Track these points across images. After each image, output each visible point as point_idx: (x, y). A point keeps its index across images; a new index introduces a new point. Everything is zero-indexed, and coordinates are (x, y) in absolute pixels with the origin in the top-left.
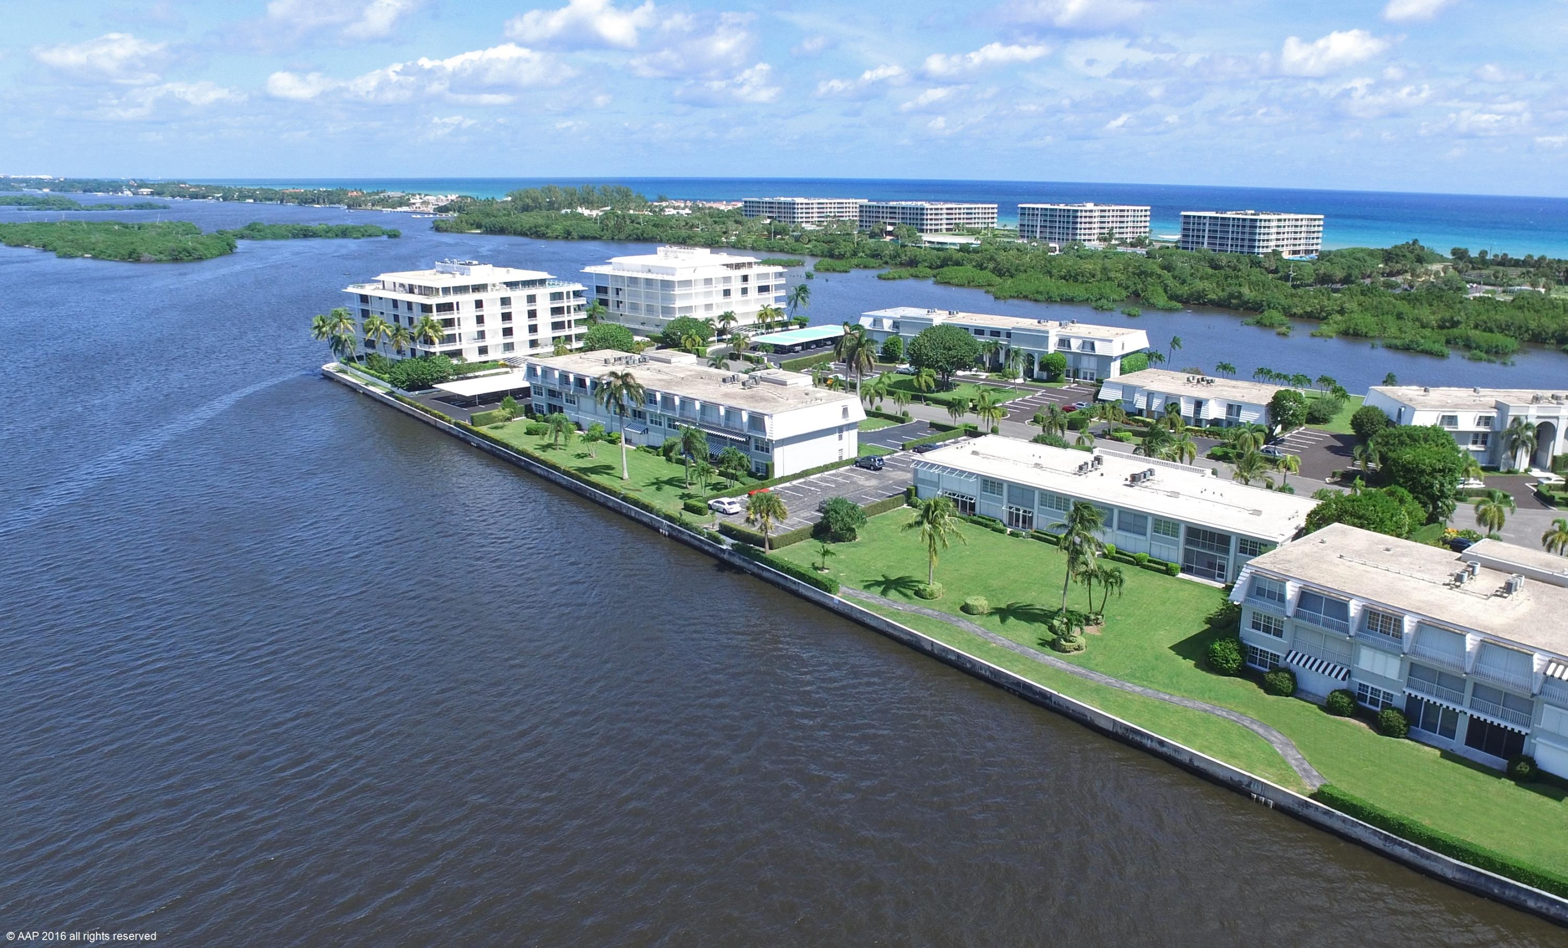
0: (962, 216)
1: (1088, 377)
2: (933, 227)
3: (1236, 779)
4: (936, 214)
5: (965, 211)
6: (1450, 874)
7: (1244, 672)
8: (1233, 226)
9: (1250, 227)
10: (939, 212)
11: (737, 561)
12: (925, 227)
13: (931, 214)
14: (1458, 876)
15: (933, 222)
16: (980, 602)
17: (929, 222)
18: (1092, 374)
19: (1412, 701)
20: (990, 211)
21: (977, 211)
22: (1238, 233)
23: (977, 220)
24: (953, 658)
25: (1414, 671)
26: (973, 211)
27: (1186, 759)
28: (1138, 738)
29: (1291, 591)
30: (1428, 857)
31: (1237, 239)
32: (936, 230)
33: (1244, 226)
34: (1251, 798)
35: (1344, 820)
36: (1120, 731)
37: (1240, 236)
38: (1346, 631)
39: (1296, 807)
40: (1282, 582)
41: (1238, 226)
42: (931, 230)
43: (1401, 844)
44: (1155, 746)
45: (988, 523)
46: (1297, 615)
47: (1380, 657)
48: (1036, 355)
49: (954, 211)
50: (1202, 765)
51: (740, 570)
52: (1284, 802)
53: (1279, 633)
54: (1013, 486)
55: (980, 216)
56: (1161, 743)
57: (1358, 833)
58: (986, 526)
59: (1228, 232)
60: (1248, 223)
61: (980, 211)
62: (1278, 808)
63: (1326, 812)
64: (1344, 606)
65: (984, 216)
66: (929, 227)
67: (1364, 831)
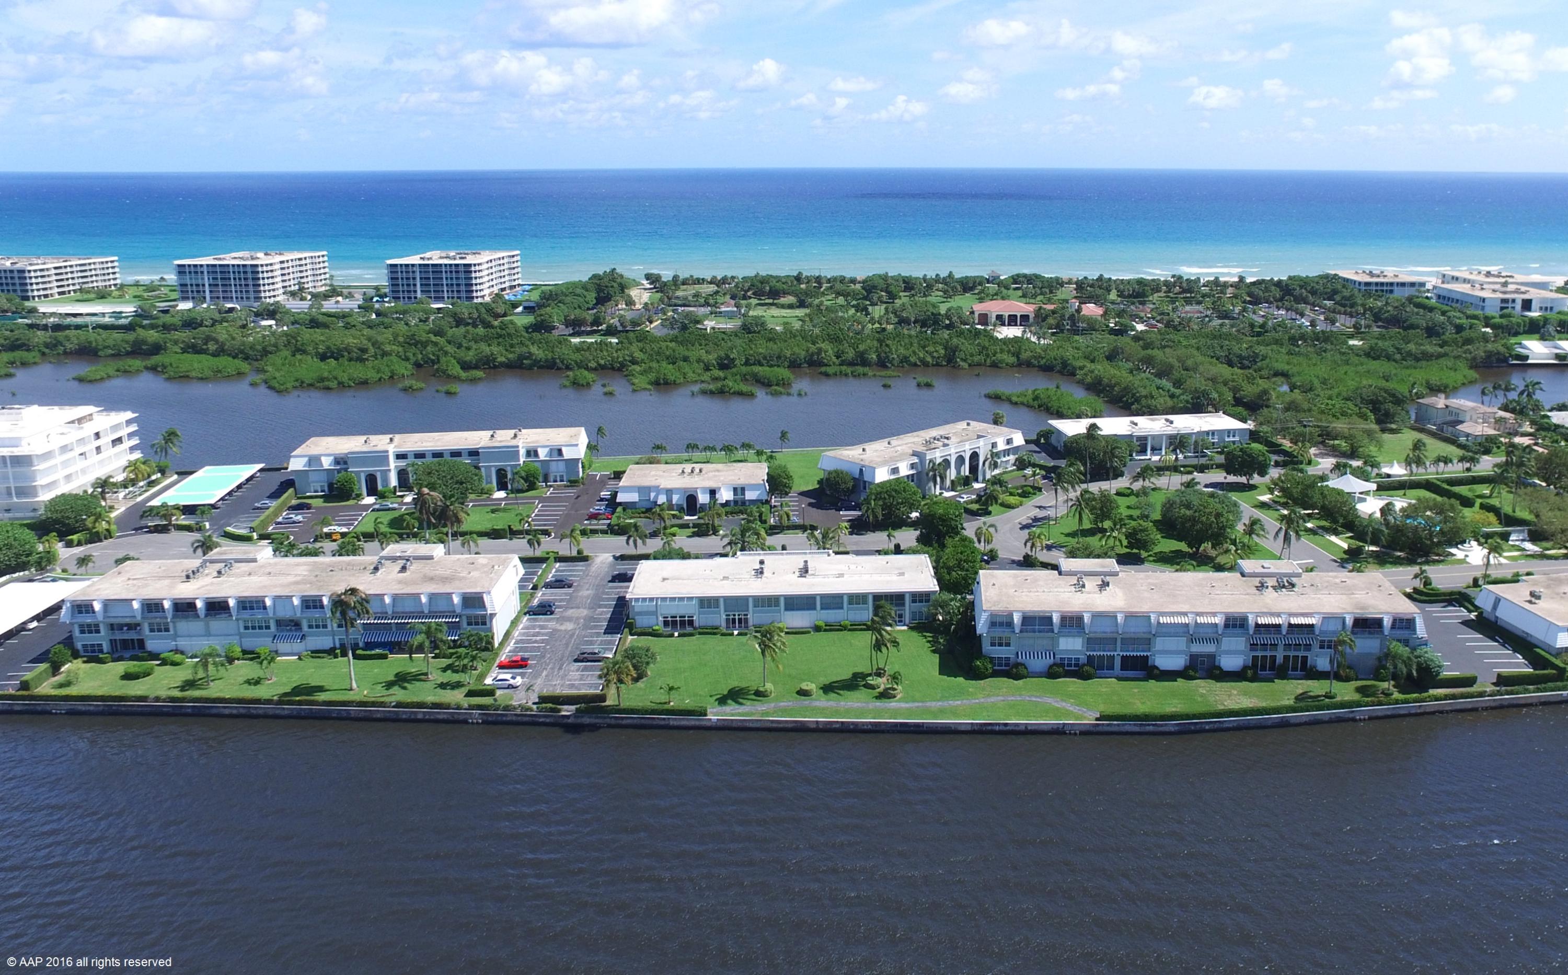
0: (75, 275)
1: (558, 479)
2: (42, 293)
3: (1055, 727)
4: (42, 277)
5: (79, 268)
6: (1172, 729)
7: (996, 674)
8: (446, 272)
9: (465, 272)
10: (46, 273)
11: (586, 720)
12: (30, 294)
13: (36, 277)
14: (1177, 728)
15: (41, 286)
16: (811, 687)
17: (35, 287)
18: (562, 476)
19: (1089, 657)
20: (110, 265)
21: (93, 267)
22: (452, 278)
23: (94, 278)
24: (838, 726)
25: (1090, 642)
26: (87, 268)
27: (1023, 728)
28: (990, 728)
29: (1017, 618)
30: (1162, 725)
31: (452, 285)
32: (46, 296)
33: (457, 272)
34: (1065, 733)
35: (1118, 725)
36: (976, 728)
37: (454, 282)
38: (1053, 632)
39: (1092, 729)
40: (1010, 615)
41: (451, 272)
42: (39, 296)
43: (1149, 725)
44: (1002, 728)
45: (712, 631)
46: (1022, 631)
47: (1070, 640)
48: (509, 469)
49: (63, 271)
50: (1033, 728)
51: (594, 728)
52: (1083, 729)
53: (1008, 645)
54: (727, 599)
55: (98, 272)
56: (1006, 725)
57: (1128, 729)
58: (715, 634)
59: (442, 278)
60: (462, 269)
61: (98, 266)
62: (1083, 733)
63: (1108, 725)
64: (1050, 619)
65: (102, 272)
66: (36, 293)
67: (1130, 726)
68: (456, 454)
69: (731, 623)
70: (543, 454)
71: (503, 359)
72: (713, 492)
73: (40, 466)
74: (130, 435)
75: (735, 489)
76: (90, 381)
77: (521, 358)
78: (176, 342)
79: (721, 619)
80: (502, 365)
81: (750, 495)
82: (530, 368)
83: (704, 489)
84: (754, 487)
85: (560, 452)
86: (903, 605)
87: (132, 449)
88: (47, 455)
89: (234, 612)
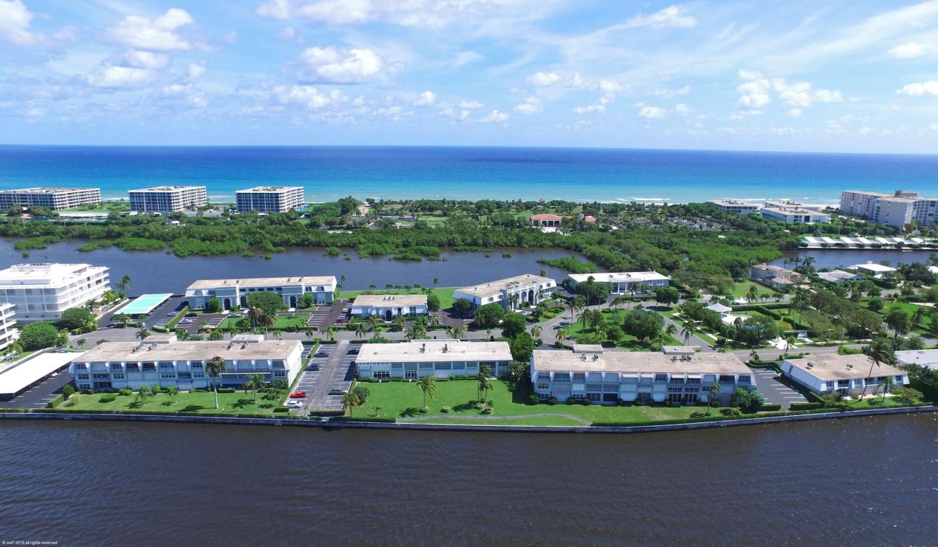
0: (78, 197)
2: (61, 206)
3: (570, 429)
4: (61, 198)
5: (80, 194)
6: (629, 431)
7: (541, 402)
8: (266, 197)
9: (276, 197)
10: (63, 196)
11: (335, 424)
12: (55, 207)
13: (58, 198)
15: (61, 203)
16: (448, 408)
17: (57, 203)
18: (323, 301)
19: (588, 394)
20: (96, 192)
21: (87, 193)
22: (269, 200)
23: (87, 199)
25: (588, 387)
26: (84, 194)
29: (552, 374)
30: (623, 429)
31: (269, 204)
32: (63, 208)
34: (576, 433)
35: (602, 428)
37: (270, 202)
38: (569, 381)
39: (589, 430)
40: (548, 373)
41: (268, 197)
42: (60, 208)
43: (617, 428)
46: (554, 381)
47: (578, 385)
48: (297, 297)
49: (72, 195)
51: (338, 428)
52: (585, 430)
53: (547, 388)
54: (406, 364)
55: (90, 196)
57: (607, 430)
58: (400, 381)
59: (264, 200)
60: (274, 196)
61: (89, 193)
63: (597, 428)
64: (568, 374)
65: (92, 196)
66: (58, 206)
67: (608, 429)
68: (270, 289)
69: (408, 375)
70: (314, 289)
71: (294, 241)
72: (400, 309)
73: (59, 294)
74: (105, 279)
75: (411, 308)
76: (86, 251)
77: (303, 241)
78: (129, 232)
79: (403, 373)
80: (293, 244)
81: (418, 311)
82: (308, 246)
83: (395, 308)
84: (420, 307)
85: (323, 288)
86: (495, 367)
87: (106, 286)
88: (63, 289)
89: (157, 369)
